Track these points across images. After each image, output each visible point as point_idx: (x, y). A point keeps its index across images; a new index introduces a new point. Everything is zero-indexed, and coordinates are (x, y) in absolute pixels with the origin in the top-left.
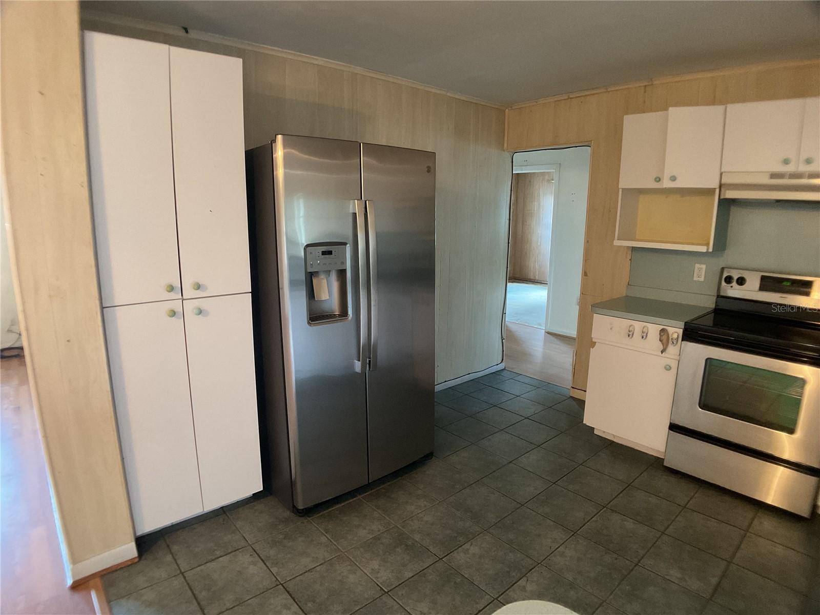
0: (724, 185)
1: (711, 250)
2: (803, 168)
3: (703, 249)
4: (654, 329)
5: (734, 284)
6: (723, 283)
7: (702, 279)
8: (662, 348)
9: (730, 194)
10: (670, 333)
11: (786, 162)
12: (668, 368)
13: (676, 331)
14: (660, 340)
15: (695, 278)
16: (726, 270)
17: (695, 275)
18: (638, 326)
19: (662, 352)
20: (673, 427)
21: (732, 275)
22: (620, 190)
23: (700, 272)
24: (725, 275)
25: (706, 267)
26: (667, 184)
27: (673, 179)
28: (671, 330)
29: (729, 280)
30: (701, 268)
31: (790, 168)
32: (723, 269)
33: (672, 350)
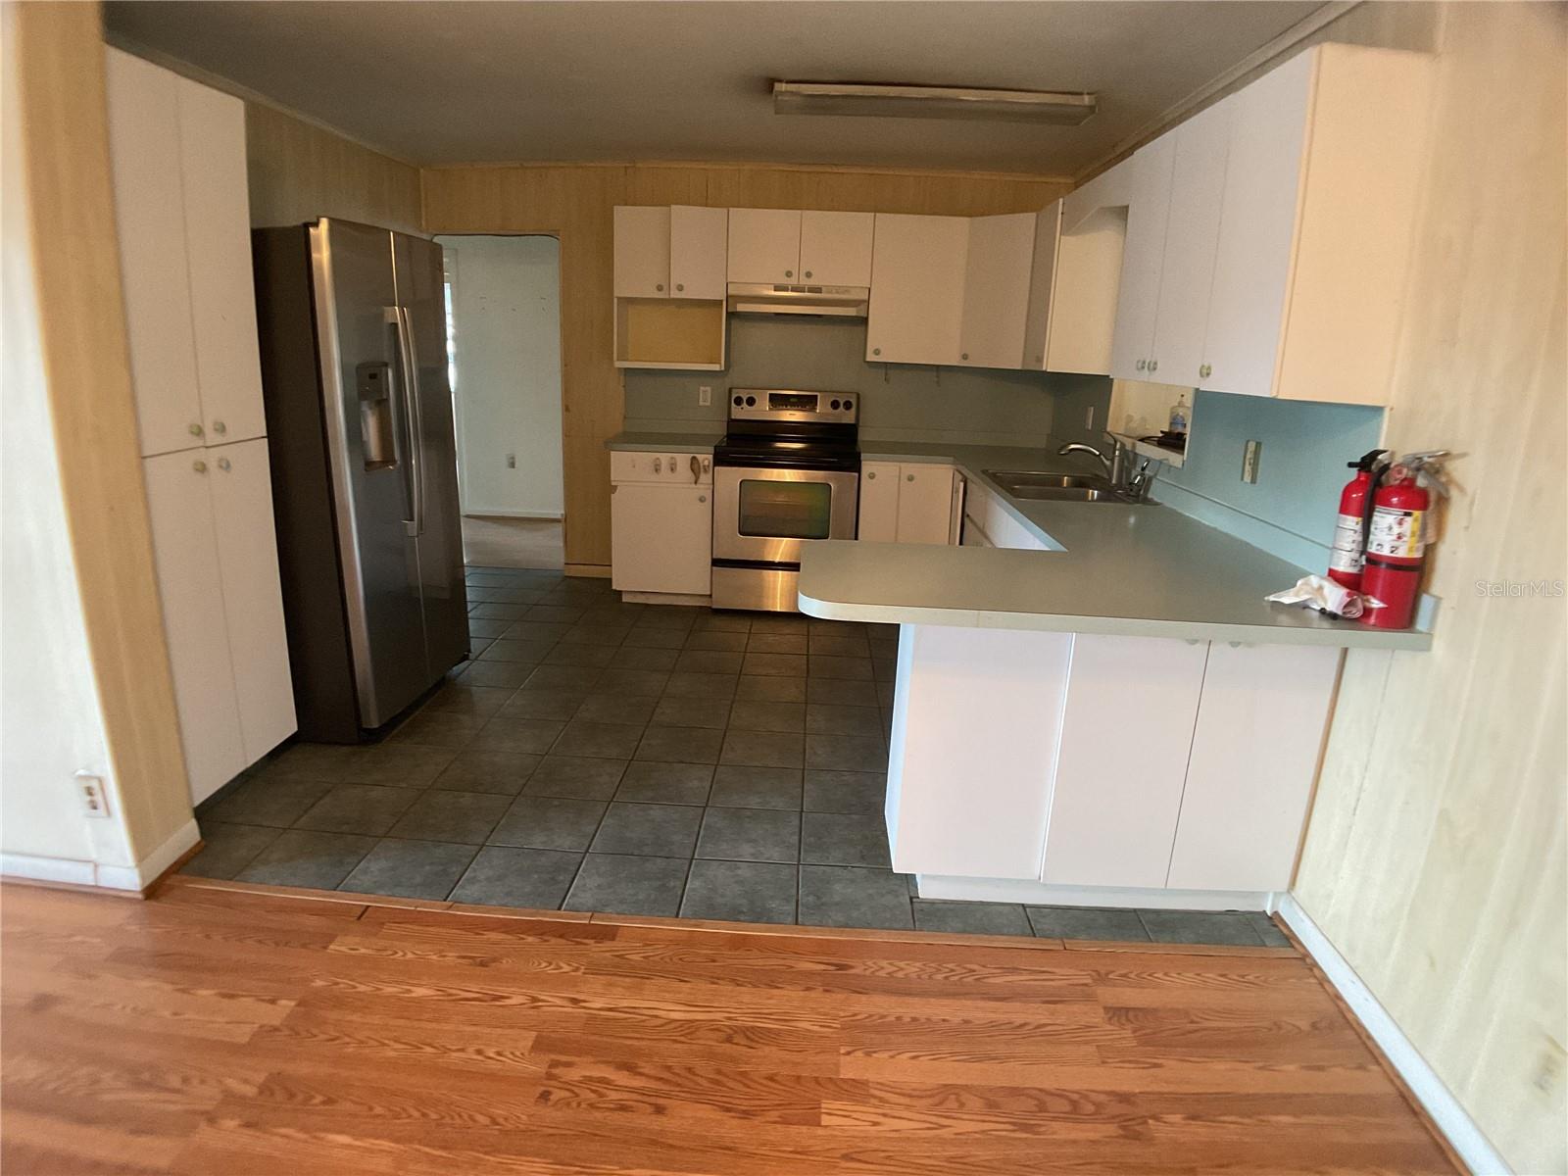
0: (732, 296)
1: (723, 369)
2: (805, 282)
3: (716, 367)
4: (683, 460)
5: (745, 405)
6: (733, 404)
7: (708, 404)
8: (693, 478)
9: (741, 308)
10: (700, 460)
11: (789, 274)
12: (702, 500)
13: (706, 458)
14: (692, 470)
15: (701, 403)
16: (734, 391)
17: (701, 399)
18: (664, 458)
19: (696, 483)
20: (716, 562)
21: (741, 395)
22: (615, 300)
23: (706, 395)
24: (734, 396)
25: (712, 390)
26: (675, 294)
27: (680, 288)
28: (700, 457)
29: (738, 401)
30: (706, 391)
31: (793, 281)
32: (730, 390)
33: (705, 478)
